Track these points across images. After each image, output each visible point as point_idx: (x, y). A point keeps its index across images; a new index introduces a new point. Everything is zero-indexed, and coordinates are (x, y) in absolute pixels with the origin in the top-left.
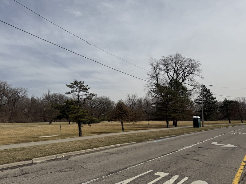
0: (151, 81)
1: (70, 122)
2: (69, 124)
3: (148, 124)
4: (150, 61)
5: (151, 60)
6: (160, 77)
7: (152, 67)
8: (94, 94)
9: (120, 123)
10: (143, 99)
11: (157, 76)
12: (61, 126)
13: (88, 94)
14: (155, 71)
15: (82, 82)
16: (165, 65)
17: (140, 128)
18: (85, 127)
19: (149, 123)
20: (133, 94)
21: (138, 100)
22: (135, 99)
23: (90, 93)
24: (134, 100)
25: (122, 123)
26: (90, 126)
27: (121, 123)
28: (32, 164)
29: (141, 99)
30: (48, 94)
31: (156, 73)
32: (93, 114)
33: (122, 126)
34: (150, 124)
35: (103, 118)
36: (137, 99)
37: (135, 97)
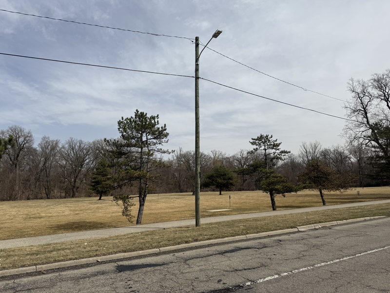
0: (354, 118)
1: (222, 192)
2: (220, 194)
3: (356, 193)
4: (349, 83)
5: (351, 82)
6: (371, 110)
7: (354, 94)
8: (288, 151)
9: (317, 192)
10: (332, 150)
11: (364, 109)
12: (230, 196)
13: (278, 151)
14: (361, 100)
15: (270, 136)
16: (380, 88)
17: (345, 201)
18: (278, 198)
19: (358, 192)
20: (313, 142)
21: (322, 152)
22: (317, 151)
23: (281, 150)
24: (316, 153)
25: (321, 193)
26: (284, 196)
27: (319, 193)
28: (299, 232)
29: (326, 150)
30: (179, 152)
31: (362, 103)
32: (246, 180)
33: (322, 196)
34: (360, 193)
35: (304, 185)
36: (320, 150)
37: (316, 147)
